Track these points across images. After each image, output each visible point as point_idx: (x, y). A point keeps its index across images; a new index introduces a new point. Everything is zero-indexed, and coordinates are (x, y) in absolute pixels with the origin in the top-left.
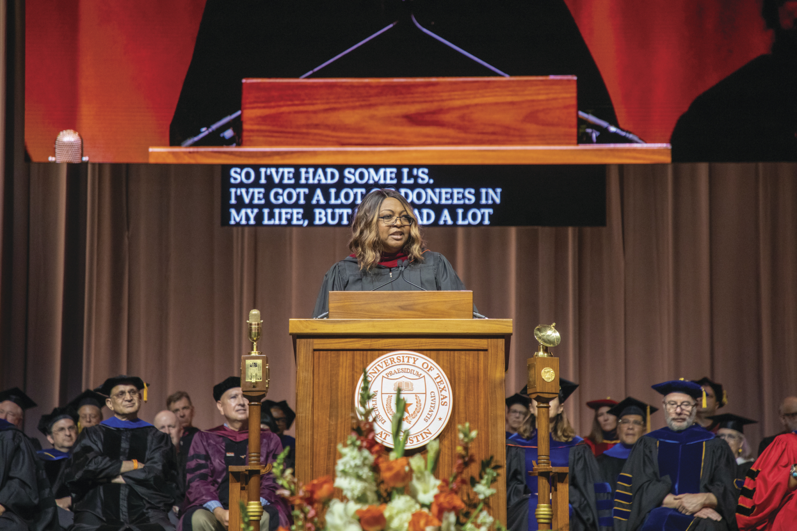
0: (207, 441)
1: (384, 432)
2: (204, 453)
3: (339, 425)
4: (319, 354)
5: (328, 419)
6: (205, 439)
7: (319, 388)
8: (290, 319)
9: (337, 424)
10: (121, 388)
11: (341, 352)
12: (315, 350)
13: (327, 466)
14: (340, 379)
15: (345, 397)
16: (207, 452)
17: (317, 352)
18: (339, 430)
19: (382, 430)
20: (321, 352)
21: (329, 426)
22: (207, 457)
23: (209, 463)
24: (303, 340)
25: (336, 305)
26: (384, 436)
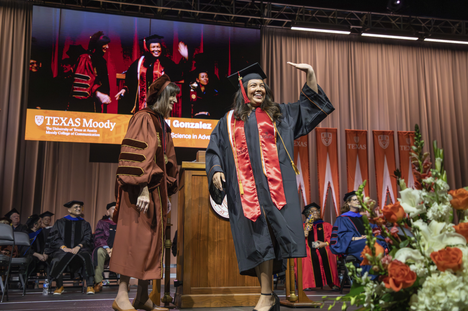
0: (103, 224)
1: (222, 211)
2: (102, 228)
3: (203, 208)
4: (194, 177)
5: (198, 205)
6: (102, 223)
7: (194, 191)
8: (183, 162)
9: (202, 207)
10: (76, 205)
11: (204, 177)
12: (193, 175)
13: (198, 225)
14: (203, 188)
15: (205, 196)
16: (103, 228)
17: (194, 176)
18: (203, 209)
19: (221, 210)
20: (195, 176)
21: (199, 208)
22: (103, 230)
23: (103, 232)
24: (188, 171)
25: (202, 156)
26: (222, 212)
